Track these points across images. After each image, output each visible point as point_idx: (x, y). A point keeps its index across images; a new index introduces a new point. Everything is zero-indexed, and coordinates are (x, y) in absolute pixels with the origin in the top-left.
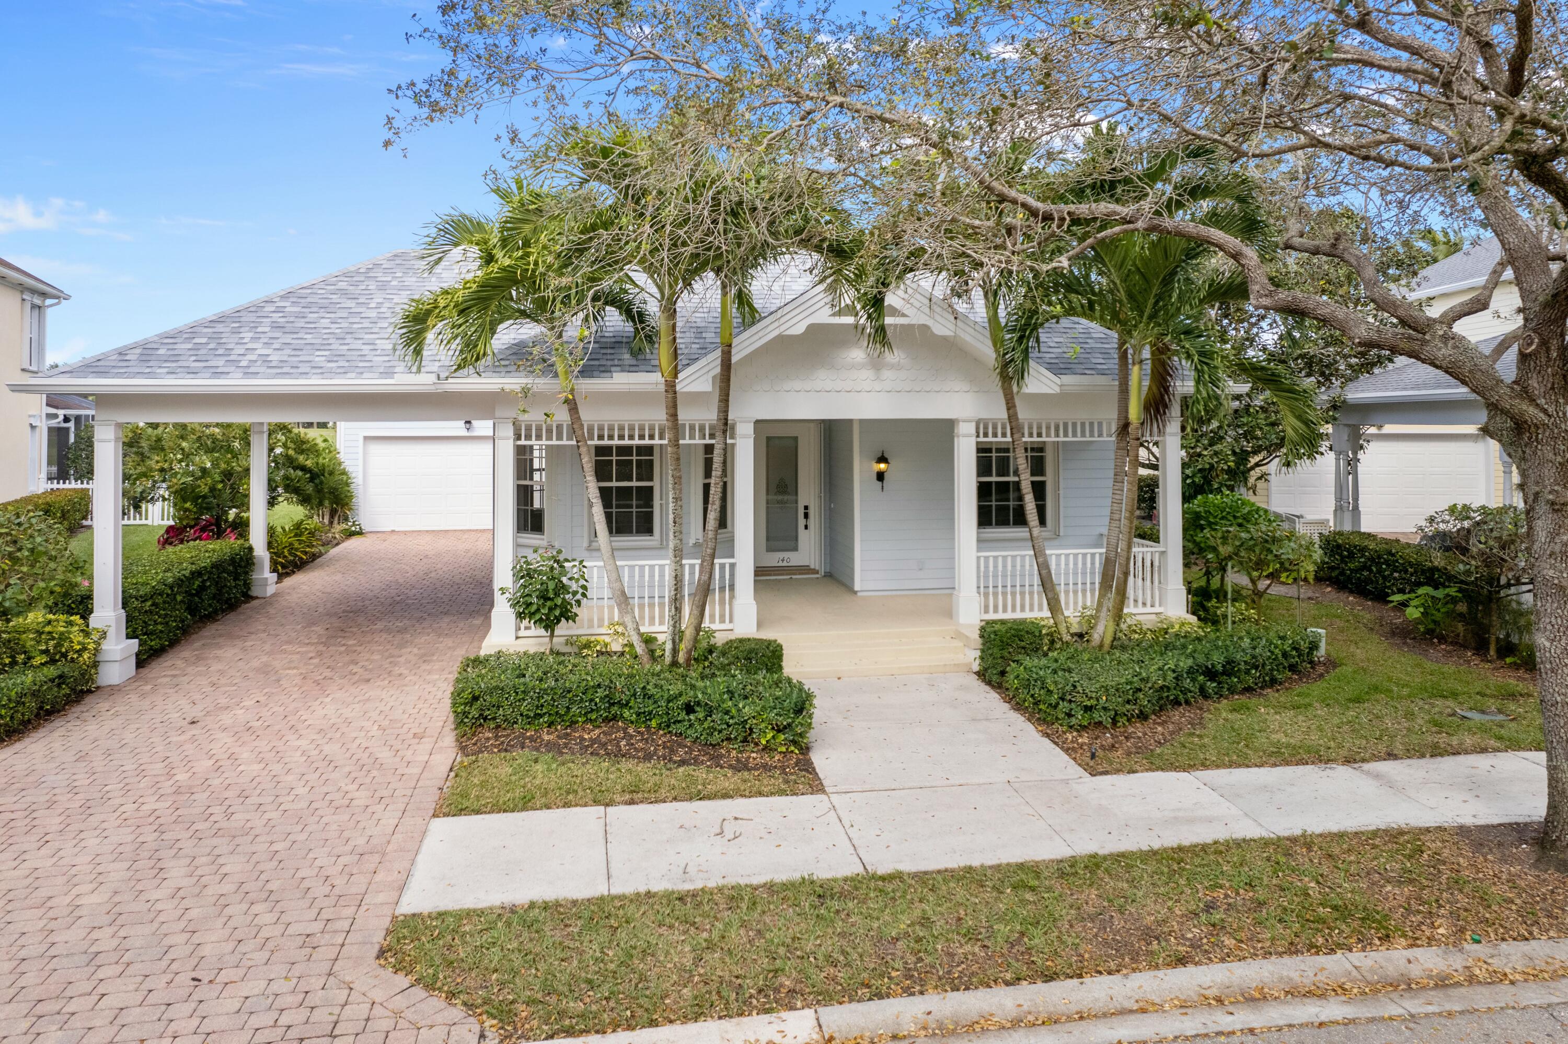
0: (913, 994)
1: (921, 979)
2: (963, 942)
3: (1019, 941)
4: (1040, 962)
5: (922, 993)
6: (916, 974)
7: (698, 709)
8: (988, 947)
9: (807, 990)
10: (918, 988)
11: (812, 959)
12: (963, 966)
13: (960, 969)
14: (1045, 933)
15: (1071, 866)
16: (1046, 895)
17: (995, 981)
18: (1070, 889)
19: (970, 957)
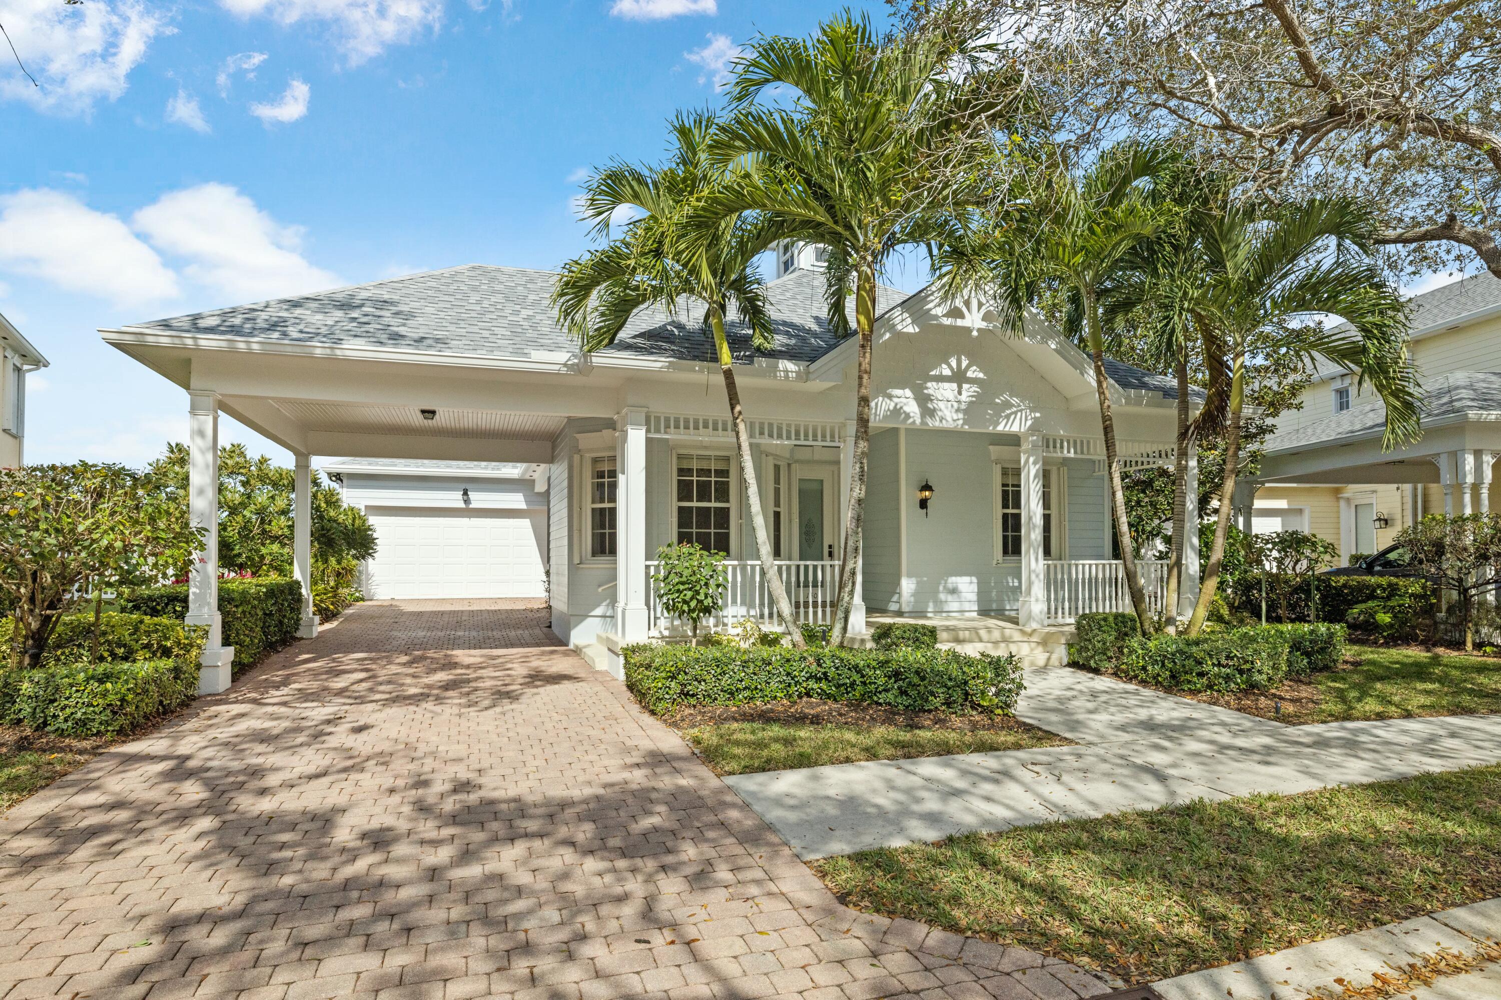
7: (908, 675)
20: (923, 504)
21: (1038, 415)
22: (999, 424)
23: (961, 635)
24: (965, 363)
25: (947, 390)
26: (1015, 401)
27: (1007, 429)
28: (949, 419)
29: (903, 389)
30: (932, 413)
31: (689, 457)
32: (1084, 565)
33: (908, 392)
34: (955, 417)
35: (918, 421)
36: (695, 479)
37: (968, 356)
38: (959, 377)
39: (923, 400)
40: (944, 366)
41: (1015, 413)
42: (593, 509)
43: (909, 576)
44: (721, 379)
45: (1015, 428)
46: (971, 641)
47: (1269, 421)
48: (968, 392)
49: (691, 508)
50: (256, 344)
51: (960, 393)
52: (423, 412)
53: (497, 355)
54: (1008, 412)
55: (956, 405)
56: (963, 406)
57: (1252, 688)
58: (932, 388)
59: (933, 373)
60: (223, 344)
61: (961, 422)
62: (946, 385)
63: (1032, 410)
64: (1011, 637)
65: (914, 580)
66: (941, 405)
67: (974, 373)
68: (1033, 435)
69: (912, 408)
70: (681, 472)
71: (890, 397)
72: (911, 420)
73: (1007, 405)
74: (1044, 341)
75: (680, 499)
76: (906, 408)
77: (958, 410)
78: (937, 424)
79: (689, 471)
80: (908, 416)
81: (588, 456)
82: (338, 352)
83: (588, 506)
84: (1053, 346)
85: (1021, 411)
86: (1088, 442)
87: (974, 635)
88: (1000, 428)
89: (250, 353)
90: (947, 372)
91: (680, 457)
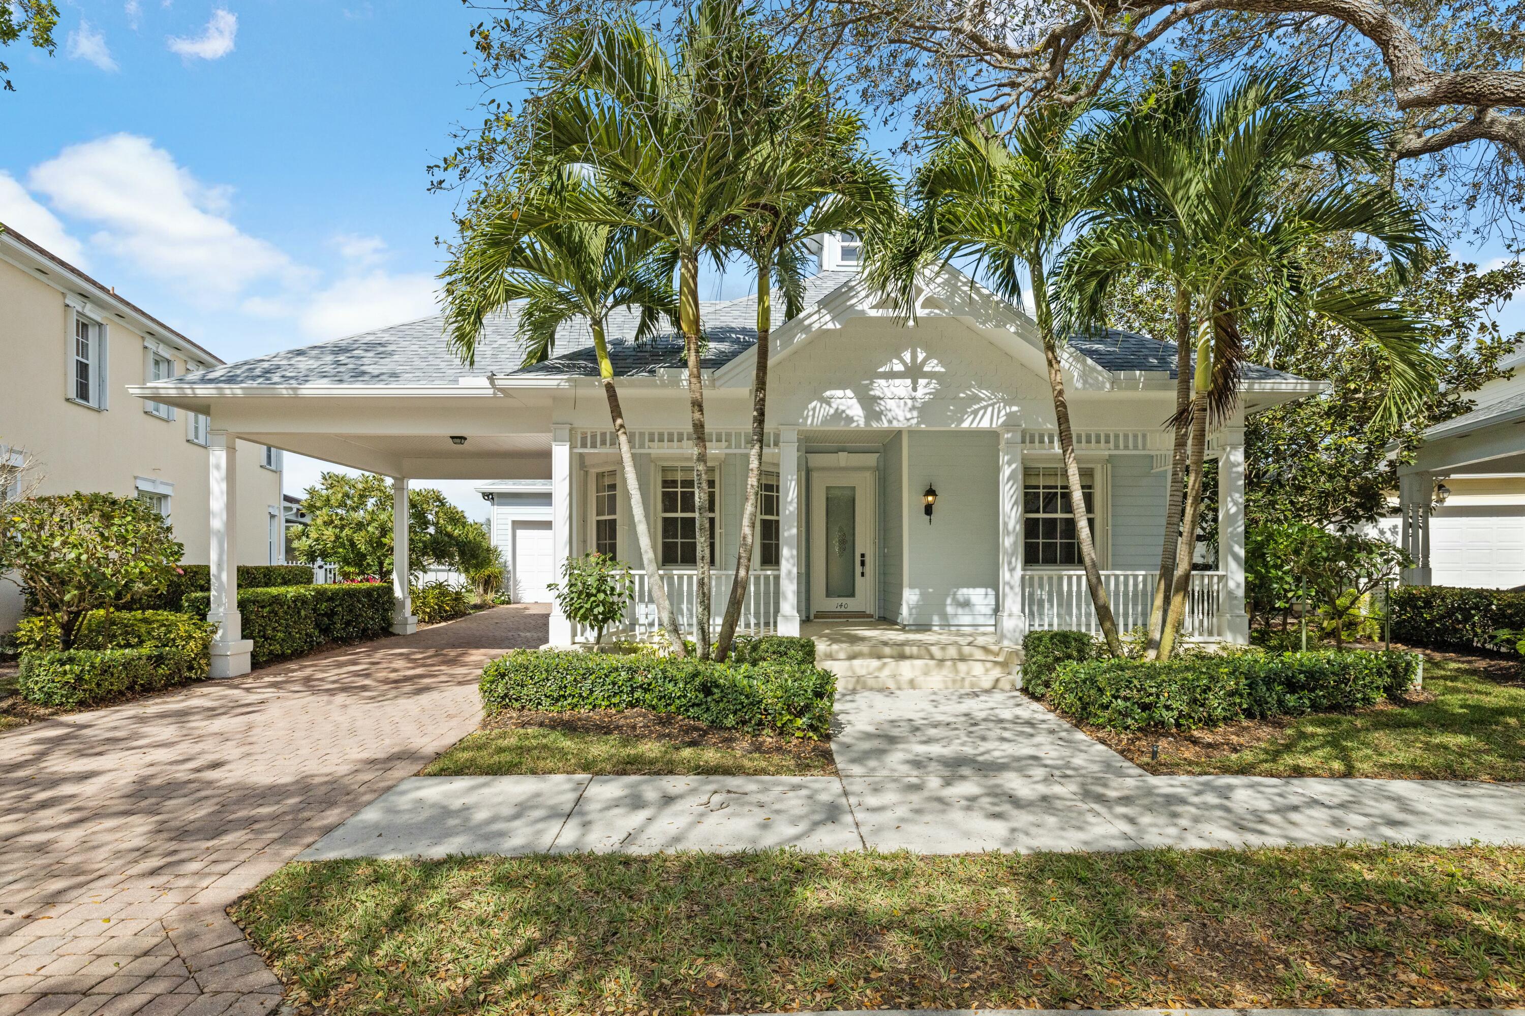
0: (898, 1007)
1: (913, 986)
2: (981, 939)
3: (1065, 946)
4: (1097, 979)
5: (911, 1006)
6: (906, 977)
7: (716, 690)
8: (1018, 950)
9: (744, 987)
10: (907, 999)
11: (763, 945)
12: (979, 973)
13: (973, 976)
14: (1105, 938)
15: (1137, 860)
16: (1103, 890)
17: (1027, 998)
18: (1136, 885)
19: (990, 961)
20: (929, 510)
21: (1015, 409)
22: (963, 421)
23: (907, 650)
24: (921, 356)
25: (902, 387)
26: (984, 393)
27: (974, 425)
28: (901, 418)
29: (844, 389)
30: (878, 416)
31: (674, 469)
32: (1070, 578)
33: (849, 393)
34: (909, 416)
35: (862, 423)
36: (679, 490)
37: (926, 348)
38: (914, 373)
39: (869, 402)
40: (895, 361)
41: (986, 408)
42: (598, 522)
43: (911, 587)
44: (603, 393)
45: (985, 424)
46: (919, 657)
47: (1466, 396)
48: (924, 389)
49: (677, 518)
50: (237, 390)
51: (915, 389)
52: (452, 438)
53: (438, 383)
54: (976, 407)
55: (910, 402)
56: (918, 405)
57: (1156, 728)
58: (881, 387)
59: (881, 370)
60: (214, 392)
61: (915, 421)
62: (897, 382)
63: (1010, 403)
64: (971, 655)
65: (917, 591)
66: (891, 404)
67: (933, 366)
68: (1008, 432)
69: (856, 411)
70: (666, 484)
71: (827, 401)
72: (854, 424)
73: (976, 399)
74: (1000, 324)
75: (665, 510)
76: (849, 412)
77: (913, 408)
78: (886, 425)
79: (674, 483)
80: (850, 419)
81: (593, 471)
82: (300, 392)
83: (593, 518)
84: (1013, 329)
85: (993, 405)
86: (1144, 436)
87: (923, 652)
88: (965, 425)
89: (235, 397)
90: (898, 367)
91: (664, 470)
